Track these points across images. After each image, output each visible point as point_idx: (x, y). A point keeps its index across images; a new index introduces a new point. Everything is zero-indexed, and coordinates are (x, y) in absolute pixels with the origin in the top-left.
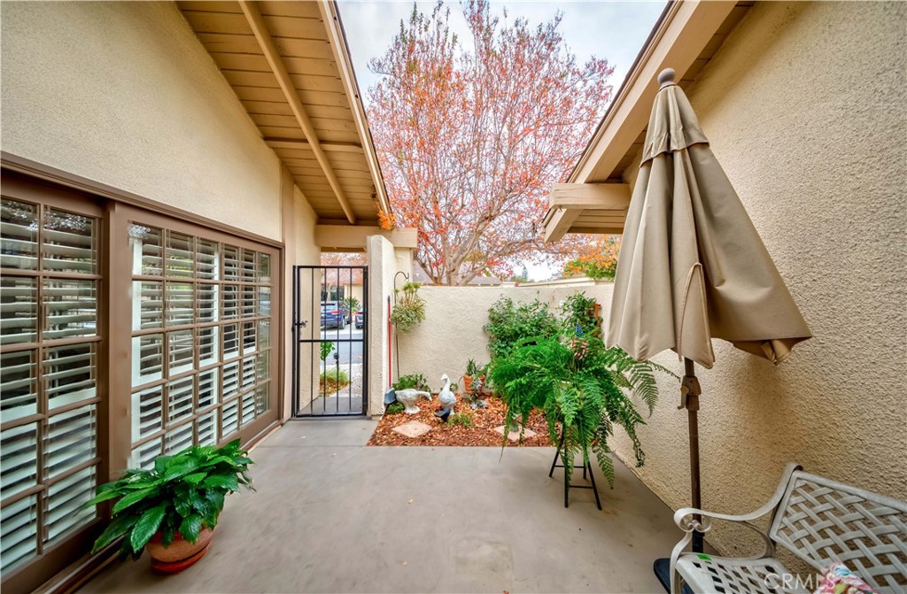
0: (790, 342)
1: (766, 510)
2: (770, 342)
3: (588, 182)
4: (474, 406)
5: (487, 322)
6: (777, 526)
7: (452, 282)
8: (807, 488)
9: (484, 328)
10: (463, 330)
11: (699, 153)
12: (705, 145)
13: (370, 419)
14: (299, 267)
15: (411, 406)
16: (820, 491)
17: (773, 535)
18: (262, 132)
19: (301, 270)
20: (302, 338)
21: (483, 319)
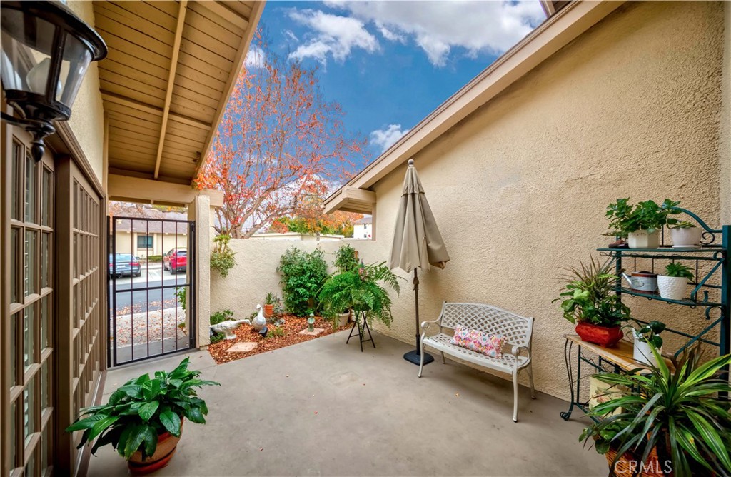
0: (446, 262)
1: (439, 318)
2: (441, 262)
3: (360, 188)
4: (278, 324)
5: (279, 265)
6: (443, 321)
7: (238, 234)
8: (449, 307)
9: (277, 270)
10: (262, 272)
11: (422, 195)
12: (424, 193)
13: (199, 350)
14: (115, 218)
15: (229, 334)
16: (452, 307)
17: (442, 325)
18: (101, 84)
19: (117, 220)
20: (117, 289)
21: (275, 262)
